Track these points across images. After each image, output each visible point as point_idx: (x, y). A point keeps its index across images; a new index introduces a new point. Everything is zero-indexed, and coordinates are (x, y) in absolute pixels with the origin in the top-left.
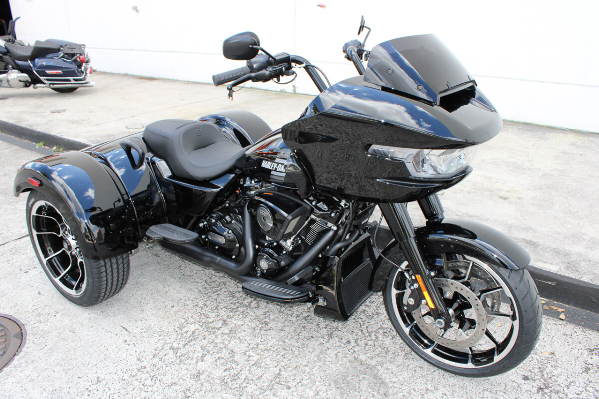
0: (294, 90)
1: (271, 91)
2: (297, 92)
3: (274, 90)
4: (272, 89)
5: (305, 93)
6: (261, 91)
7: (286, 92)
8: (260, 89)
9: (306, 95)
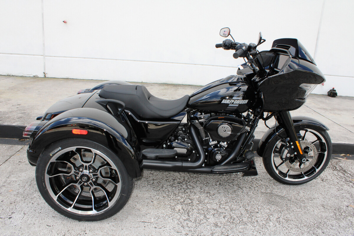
0: (45, 76)
1: (25, 77)
2: (47, 77)
3: (28, 76)
4: (26, 76)
5: (53, 77)
6: (17, 77)
7: (38, 77)
8: (17, 76)
9: (54, 78)
